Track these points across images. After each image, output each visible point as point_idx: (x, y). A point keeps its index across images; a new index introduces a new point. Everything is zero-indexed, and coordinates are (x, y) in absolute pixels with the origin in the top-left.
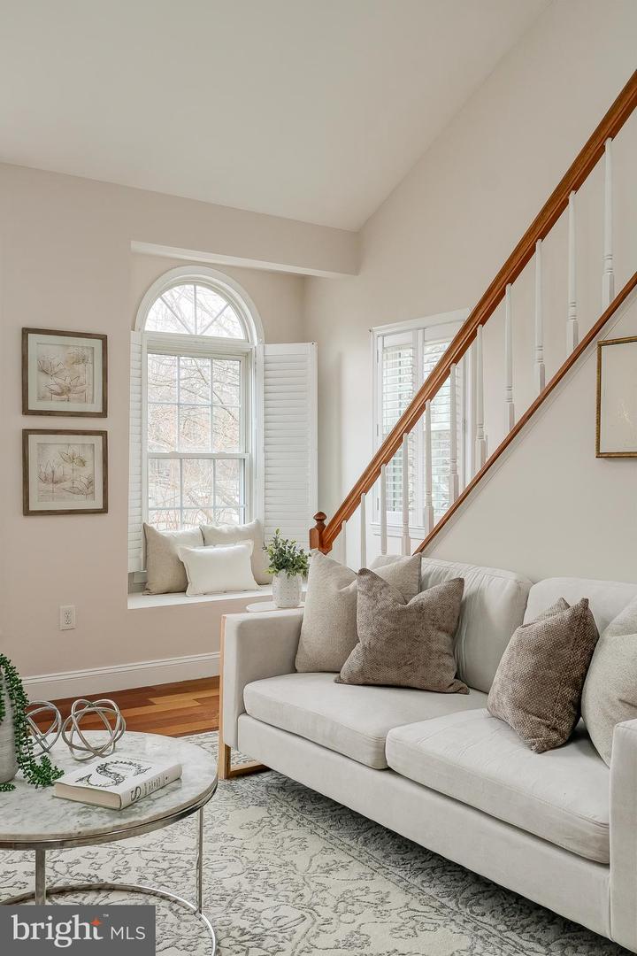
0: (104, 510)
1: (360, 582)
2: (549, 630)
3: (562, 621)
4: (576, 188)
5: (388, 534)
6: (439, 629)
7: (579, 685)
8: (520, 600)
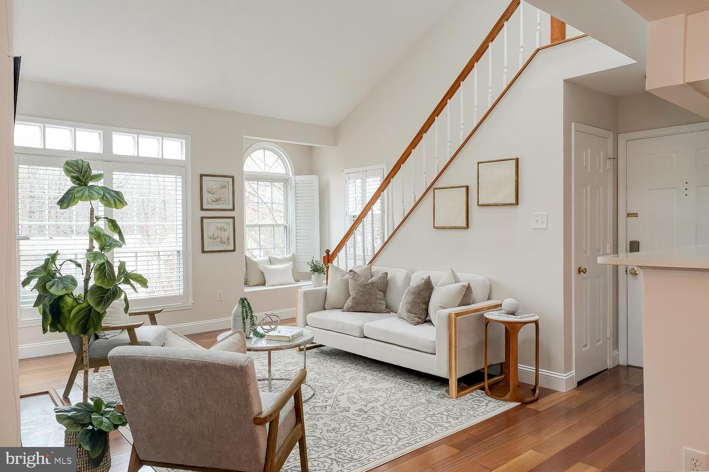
0: (234, 250)
1: (349, 275)
2: (418, 287)
3: (422, 283)
4: (425, 132)
5: (348, 257)
6: (380, 290)
7: (427, 304)
8: (408, 279)
